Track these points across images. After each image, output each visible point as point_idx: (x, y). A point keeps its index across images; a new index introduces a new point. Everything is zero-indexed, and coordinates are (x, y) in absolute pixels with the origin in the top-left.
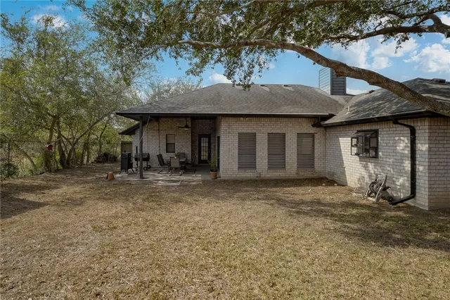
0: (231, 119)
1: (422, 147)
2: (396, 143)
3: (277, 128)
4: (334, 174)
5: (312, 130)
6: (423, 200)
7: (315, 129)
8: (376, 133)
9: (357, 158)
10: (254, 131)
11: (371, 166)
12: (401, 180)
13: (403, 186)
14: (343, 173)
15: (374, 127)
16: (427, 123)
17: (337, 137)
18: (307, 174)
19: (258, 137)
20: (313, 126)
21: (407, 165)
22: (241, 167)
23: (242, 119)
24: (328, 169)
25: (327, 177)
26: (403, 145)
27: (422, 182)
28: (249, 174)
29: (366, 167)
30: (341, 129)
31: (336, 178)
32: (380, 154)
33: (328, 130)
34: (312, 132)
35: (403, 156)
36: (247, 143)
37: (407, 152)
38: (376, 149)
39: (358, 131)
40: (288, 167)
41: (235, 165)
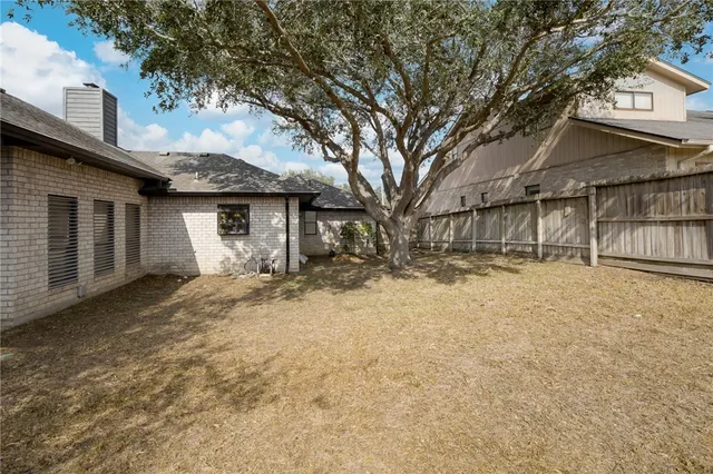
0: (33, 156)
1: (295, 222)
2: (269, 218)
3: (105, 190)
4: (168, 266)
6: (295, 264)
7: (139, 197)
9: (219, 238)
11: (240, 245)
12: (275, 252)
13: (276, 257)
14: (193, 260)
15: (243, 202)
16: (297, 202)
17: (179, 212)
18: (134, 274)
19: (82, 206)
20: (140, 193)
21: (282, 238)
22: (54, 279)
24: (155, 261)
26: (278, 219)
27: (294, 250)
28: (67, 296)
29: (232, 247)
30: (186, 201)
32: (252, 230)
34: (138, 202)
35: (277, 230)
37: (282, 225)
38: (246, 226)
39: (219, 206)
40: (117, 266)
41: (44, 278)
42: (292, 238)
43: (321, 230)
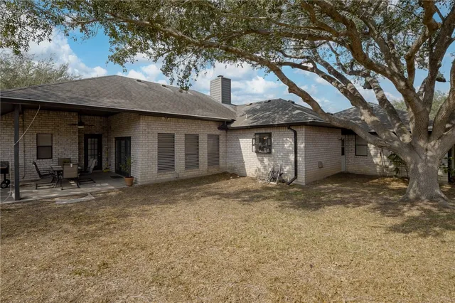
0: (150, 118)
1: (301, 145)
2: (283, 143)
3: (192, 129)
4: (234, 168)
5: (218, 132)
6: (302, 178)
7: (219, 131)
8: (270, 135)
9: (255, 154)
10: (173, 132)
11: (266, 160)
12: (287, 168)
13: (288, 172)
14: (243, 166)
15: (268, 131)
16: (304, 129)
17: (238, 138)
18: (214, 171)
19: (177, 137)
20: (219, 129)
21: (292, 157)
22: (161, 169)
23: (163, 118)
24: (229, 165)
25: (228, 171)
26: (288, 143)
27: (302, 168)
28: (168, 176)
29: (262, 161)
30: (241, 131)
31: (236, 172)
32: (273, 150)
33: (229, 132)
34: (217, 133)
35: (289, 152)
36: (166, 143)
37: (292, 148)
38: (270, 147)
39: (256, 134)
40: (201, 166)
41: (155, 168)
42: (300, 159)
43: (372, 153)
